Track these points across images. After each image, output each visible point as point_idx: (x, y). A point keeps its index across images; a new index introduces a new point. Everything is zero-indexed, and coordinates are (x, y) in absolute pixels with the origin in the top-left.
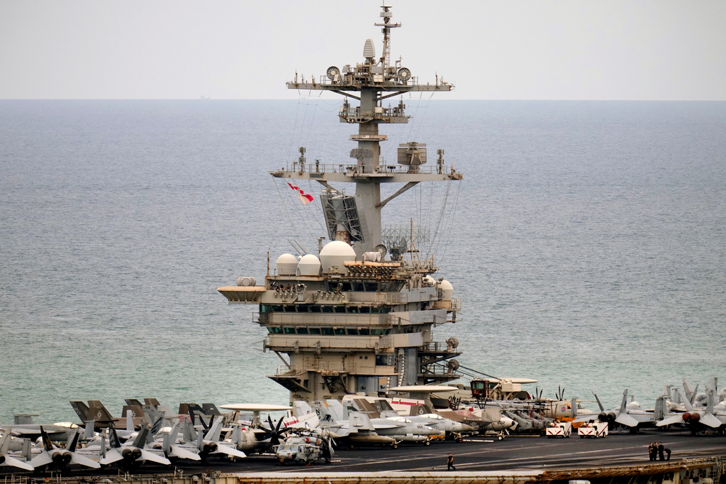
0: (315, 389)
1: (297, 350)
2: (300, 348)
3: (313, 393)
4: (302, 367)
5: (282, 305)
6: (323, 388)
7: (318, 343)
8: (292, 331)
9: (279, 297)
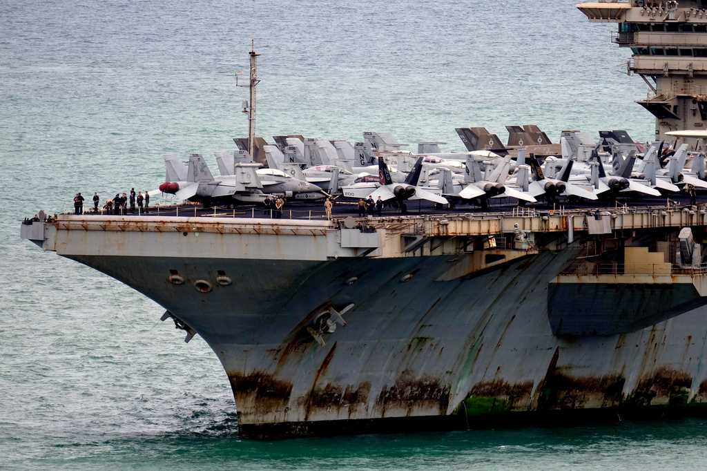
0: (685, 116)
1: (667, 73)
2: (669, 70)
3: (683, 120)
4: (670, 92)
5: (649, 24)
6: (694, 115)
7: (691, 65)
8: (659, 52)
9: (646, 15)
